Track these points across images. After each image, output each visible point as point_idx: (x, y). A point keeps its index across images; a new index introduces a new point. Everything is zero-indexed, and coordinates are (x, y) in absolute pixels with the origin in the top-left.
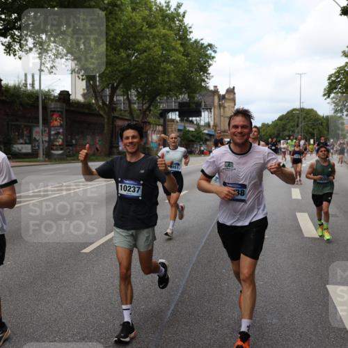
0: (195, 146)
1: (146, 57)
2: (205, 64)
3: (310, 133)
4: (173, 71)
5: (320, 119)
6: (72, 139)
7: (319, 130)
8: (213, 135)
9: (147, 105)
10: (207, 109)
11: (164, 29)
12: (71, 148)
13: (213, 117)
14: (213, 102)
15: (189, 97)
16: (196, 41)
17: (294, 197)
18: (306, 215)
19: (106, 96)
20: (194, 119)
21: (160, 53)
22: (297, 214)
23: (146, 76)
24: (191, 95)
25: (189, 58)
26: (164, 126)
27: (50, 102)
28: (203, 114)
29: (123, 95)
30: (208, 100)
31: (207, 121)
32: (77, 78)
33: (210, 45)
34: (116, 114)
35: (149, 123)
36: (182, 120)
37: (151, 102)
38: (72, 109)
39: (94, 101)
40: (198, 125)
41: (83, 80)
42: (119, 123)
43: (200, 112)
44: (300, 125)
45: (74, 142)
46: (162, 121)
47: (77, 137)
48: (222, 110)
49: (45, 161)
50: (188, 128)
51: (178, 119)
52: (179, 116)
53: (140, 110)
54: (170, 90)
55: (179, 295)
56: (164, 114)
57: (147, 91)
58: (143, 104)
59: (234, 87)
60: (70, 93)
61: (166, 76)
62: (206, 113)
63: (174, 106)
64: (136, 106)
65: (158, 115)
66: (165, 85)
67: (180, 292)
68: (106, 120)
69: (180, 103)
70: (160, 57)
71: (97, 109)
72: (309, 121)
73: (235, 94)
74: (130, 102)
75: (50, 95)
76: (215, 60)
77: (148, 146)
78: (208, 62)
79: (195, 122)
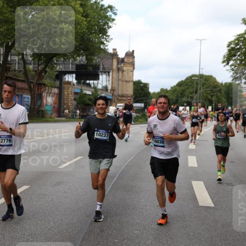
2: (104, 25)
3: (209, 100)
5: (219, 86)
7: (217, 97)
8: (111, 99)
9: (43, 66)
10: (105, 72)
13: (111, 81)
14: (112, 65)
15: (87, 59)
17: (190, 165)
20: (91, 82)
22: (193, 182)
24: (89, 57)
25: (89, 19)
26: (60, 88)
28: (101, 77)
29: (18, 55)
30: (107, 63)
31: (104, 84)
33: (111, 7)
35: (45, 85)
36: (79, 83)
37: (47, 63)
43: (98, 75)
44: (199, 92)
46: (58, 83)
48: (120, 73)
50: (85, 92)
51: (75, 81)
52: (76, 79)
53: (35, 71)
56: (60, 75)
58: (39, 65)
59: (133, 51)
62: (104, 76)
63: (71, 68)
64: (31, 67)
65: (54, 77)
69: (77, 65)
72: (207, 88)
73: (134, 57)
74: (25, 62)
76: (115, 22)
77: (43, 109)
78: (108, 23)
79: (92, 86)
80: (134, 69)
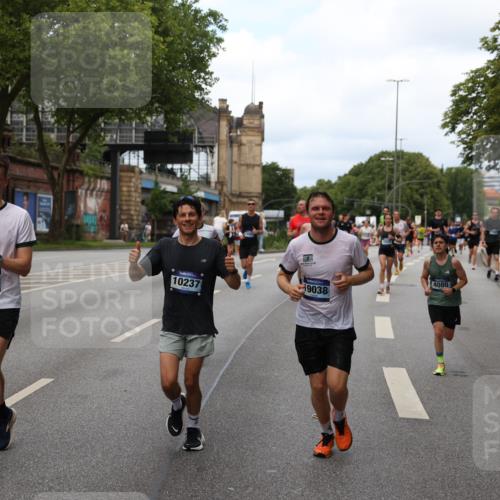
2: (202, 52)
3: (415, 203)
5: (436, 175)
7: (433, 197)
8: (217, 202)
9: (77, 135)
10: (204, 147)
13: (216, 165)
14: (218, 133)
15: (167, 120)
17: (379, 334)
20: (177, 167)
22: (384, 368)
24: (172, 116)
25: (169, 39)
26: (113, 180)
28: (195, 157)
29: (27, 113)
30: (207, 128)
31: (203, 172)
33: (213, 14)
35: (81, 173)
36: (151, 169)
37: (87, 129)
40: (184, 179)
43: (191, 153)
44: (395, 187)
46: (108, 169)
48: (235, 149)
50: (163, 187)
51: (143, 166)
52: (145, 162)
53: (62, 145)
56: (112, 154)
58: (69, 132)
59: (261, 103)
62: (203, 155)
63: (134, 138)
64: (53, 136)
65: (99, 156)
69: (147, 133)
72: (412, 178)
73: (263, 117)
74: (40, 127)
76: (222, 45)
77: (79, 222)
78: (208, 48)
79: (179, 175)
80: (263, 140)
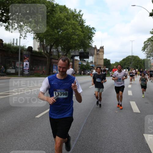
0: (86, 71)
1: (66, 32)
3: (136, 66)
4: (77, 39)
5: (141, 61)
6: (33, 67)
7: (140, 65)
9: (66, 53)
10: (91, 55)
11: (73, 21)
12: (32, 71)
13: (94, 59)
14: (94, 52)
15: (84, 50)
16: (87, 26)
18: (134, 102)
19: (48, 49)
20: (86, 59)
21: (72, 31)
23: (65, 41)
24: (85, 49)
25: (84, 33)
26: (73, 62)
27: (24, 51)
28: (90, 57)
29: (55, 49)
30: (92, 51)
31: (91, 60)
32: (36, 41)
33: (93, 28)
34: (52, 57)
36: (81, 60)
37: (68, 52)
38: (33, 54)
39: (43, 51)
40: (88, 62)
41: (38, 42)
42: (53, 61)
44: (132, 63)
45: (34, 68)
46: (72, 60)
47: (35, 67)
49: (21, 77)
50: (83, 64)
51: (79, 59)
52: (80, 58)
53: (63, 55)
54: (75, 47)
55: (78, 137)
56: (73, 57)
57: (66, 47)
58: (64, 53)
59: (103, 46)
60: (33, 47)
61: (74, 41)
63: (77, 54)
64: (61, 54)
65: (70, 57)
66: (73, 45)
67: (79, 136)
68: (48, 59)
69: (80, 53)
70: (72, 33)
71: (44, 54)
72: (135, 61)
73: (103, 49)
74: (58, 52)
75: (24, 48)
76: (95, 34)
78: (92, 35)
79: (86, 61)
80: (104, 54)
